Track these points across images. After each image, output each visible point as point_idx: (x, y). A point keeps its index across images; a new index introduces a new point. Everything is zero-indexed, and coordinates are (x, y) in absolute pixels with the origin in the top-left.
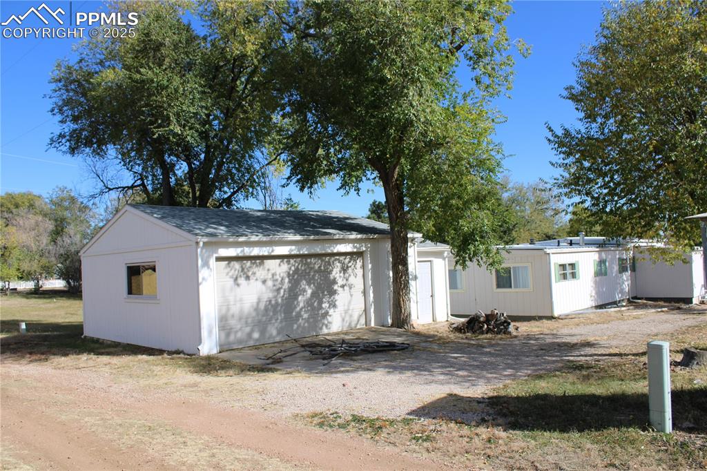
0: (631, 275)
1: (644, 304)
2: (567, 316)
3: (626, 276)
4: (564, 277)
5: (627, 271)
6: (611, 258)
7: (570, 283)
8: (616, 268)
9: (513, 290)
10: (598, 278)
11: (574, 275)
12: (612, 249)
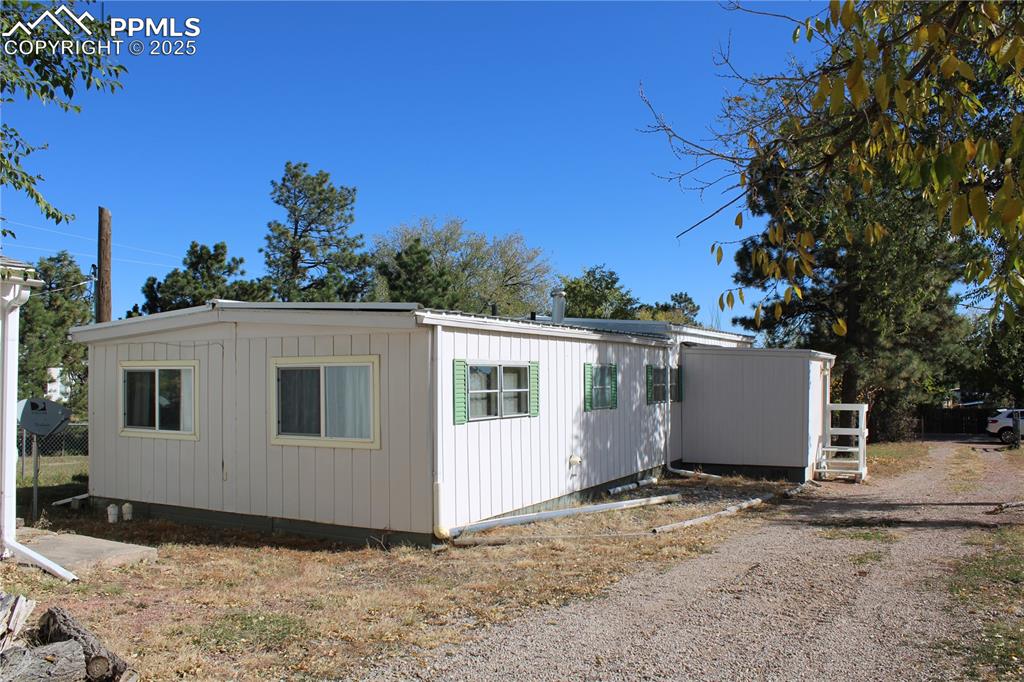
0: (672, 411)
1: (701, 482)
2: (486, 531)
3: (662, 411)
4: (490, 407)
5: (664, 399)
6: (630, 366)
7: (506, 429)
8: (640, 390)
9: (322, 441)
10: (592, 416)
11: (522, 404)
12: (634, 340)
